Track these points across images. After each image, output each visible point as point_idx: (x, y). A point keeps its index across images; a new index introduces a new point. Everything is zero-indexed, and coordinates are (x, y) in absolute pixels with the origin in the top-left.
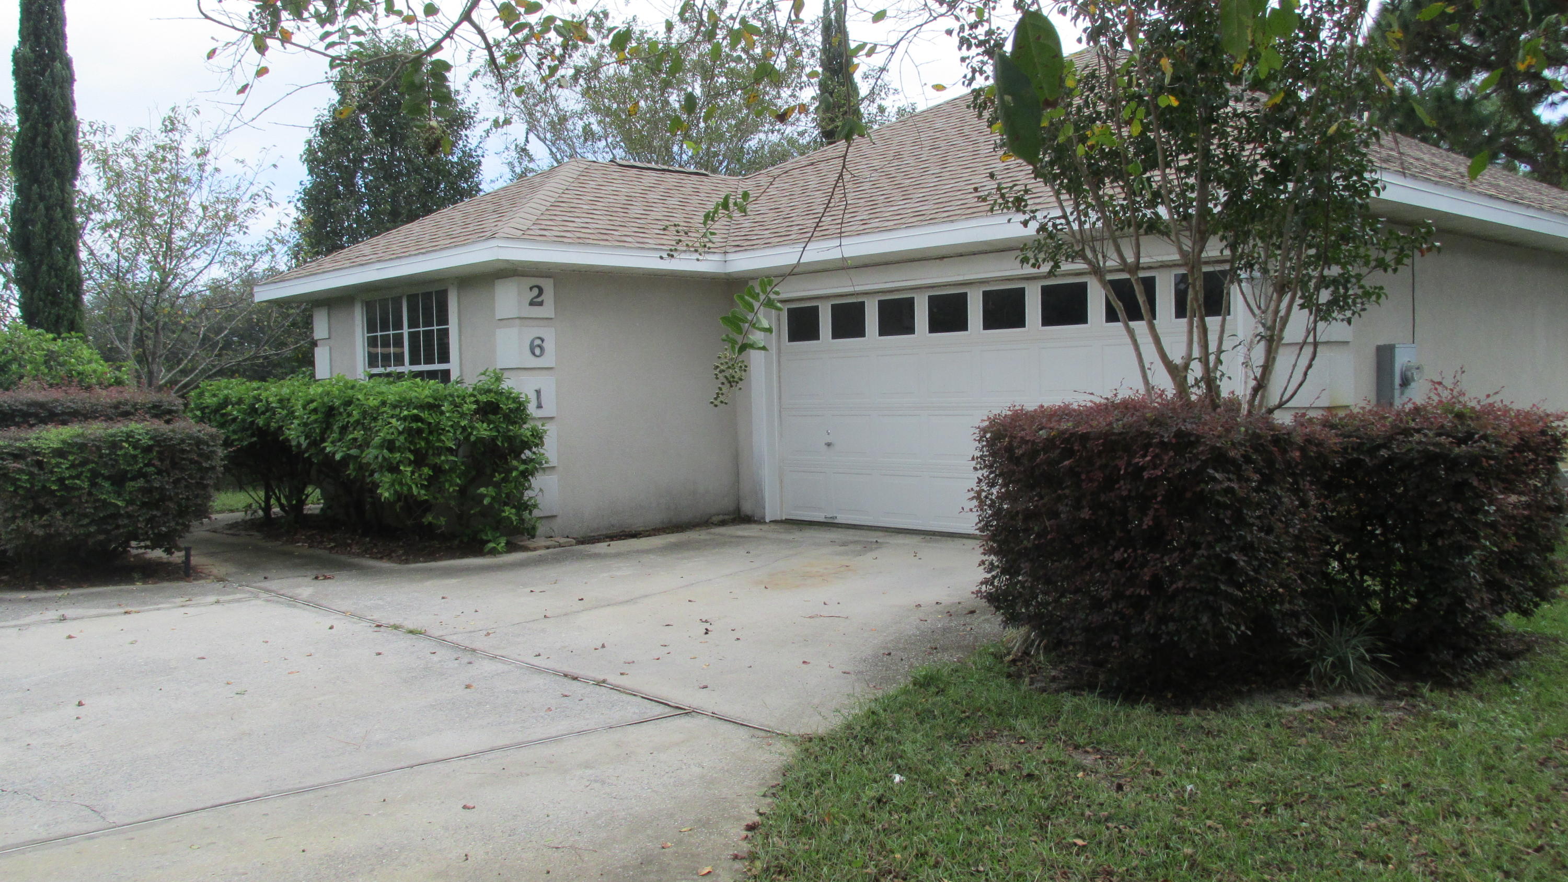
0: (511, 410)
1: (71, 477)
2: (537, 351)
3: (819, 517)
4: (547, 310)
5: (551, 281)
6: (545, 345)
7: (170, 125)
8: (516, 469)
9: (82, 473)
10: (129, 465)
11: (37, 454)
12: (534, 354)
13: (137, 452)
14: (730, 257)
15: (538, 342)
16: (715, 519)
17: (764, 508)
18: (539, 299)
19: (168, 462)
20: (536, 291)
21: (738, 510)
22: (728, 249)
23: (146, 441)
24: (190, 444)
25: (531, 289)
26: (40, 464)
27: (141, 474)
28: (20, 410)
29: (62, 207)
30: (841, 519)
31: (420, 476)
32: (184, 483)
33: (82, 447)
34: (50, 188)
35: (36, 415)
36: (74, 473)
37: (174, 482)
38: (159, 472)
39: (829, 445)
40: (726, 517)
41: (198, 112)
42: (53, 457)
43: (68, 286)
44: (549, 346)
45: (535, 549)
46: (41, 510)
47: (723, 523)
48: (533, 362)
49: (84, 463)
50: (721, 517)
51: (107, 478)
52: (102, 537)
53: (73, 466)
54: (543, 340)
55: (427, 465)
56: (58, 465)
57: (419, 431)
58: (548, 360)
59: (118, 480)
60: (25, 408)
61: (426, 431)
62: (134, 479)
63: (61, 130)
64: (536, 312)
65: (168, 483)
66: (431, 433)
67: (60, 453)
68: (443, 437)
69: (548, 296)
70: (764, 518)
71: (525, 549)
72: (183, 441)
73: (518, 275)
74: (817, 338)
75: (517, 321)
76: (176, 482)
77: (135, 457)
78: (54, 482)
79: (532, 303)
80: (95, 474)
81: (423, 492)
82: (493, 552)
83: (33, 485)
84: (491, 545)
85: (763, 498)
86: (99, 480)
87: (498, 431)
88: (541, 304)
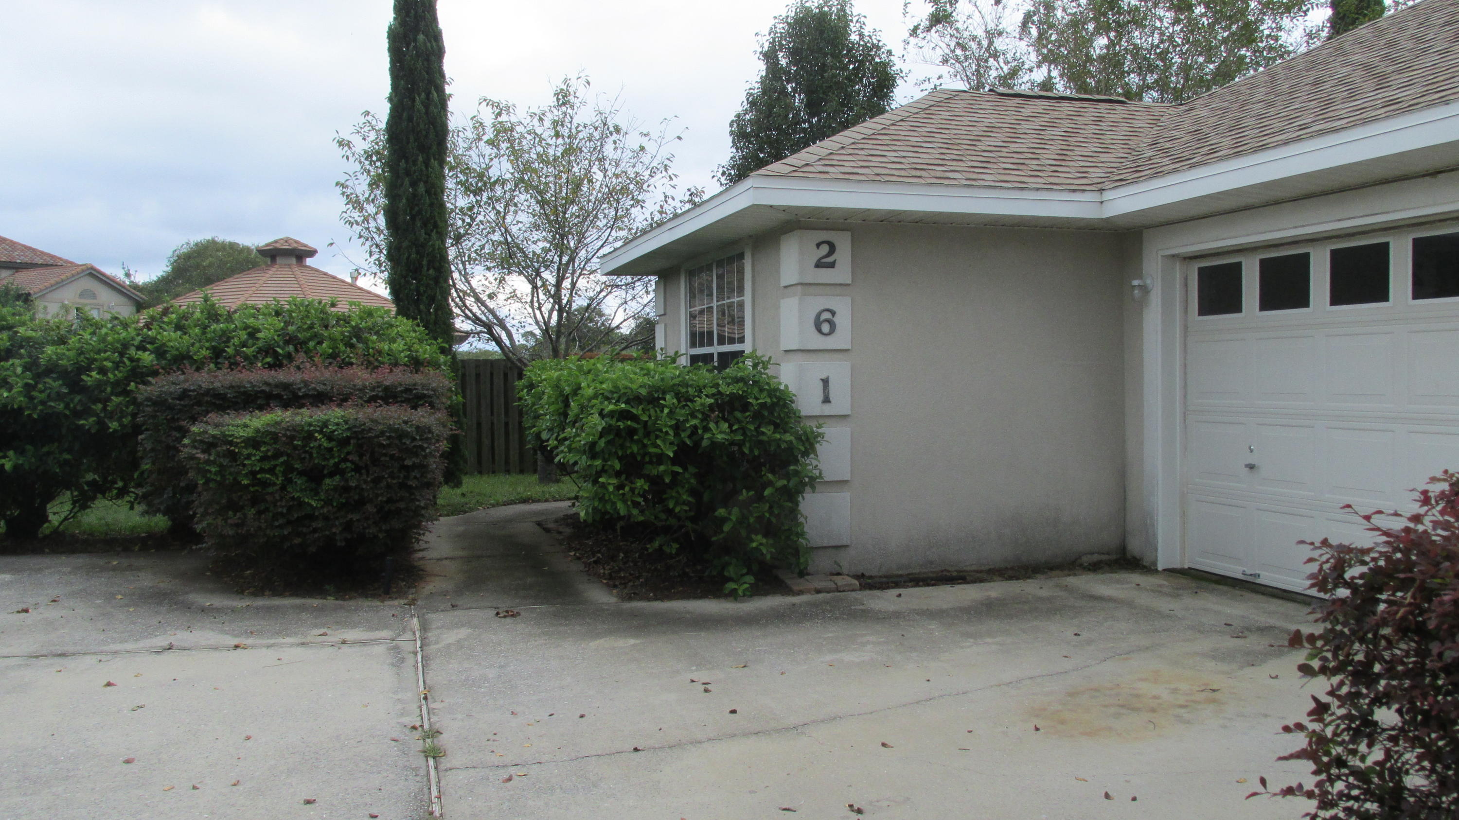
0: (763, 405)
1: (262, 470)
2: (826, 328)
3: (1234, 571)
4: (842, 273)
5: (848, 235)
6: (836, 320)
7: (563, 98)
8: (770, 483)
9: (275, 466)
10: (325, 459)
11: (231, 443)
12: (820, 331)
13: (333, 444)
14: (1108, 195)
15: (826, 315)
16: (1086, 560)
17: (1156, 550)
18: (830, 260)
19: (367, 458)
20: (825, 249)
21: (1123, 549)
22: (1107, 185)
23: (341, 433)
24: (389, 438)
25: (818, 245)
26: (233, 456)
27: (336, 471)
28: (263, 392)
29: (426, 182)
30: (1267, 578)
31: (632, 490)
32: (383, 484)
33: (275, 437)
34: (415, 162)
35: (279, 397)
36: (267, 465)
37: (373, 481)
38: (357, 469)
39: (1251, 467)
40: (1105, 557)
41: (588, 83)
42: (246, 447)
43: (429, 262)
44: (843, 321)
45: (800, 593)
46: (234, 507)
47: (1095, 567)
48: (819, 342)
49: (276, 456)
50: (1096, 558)
51: (301, 473)
52: (297, 541)
53: (263, 459)
54: (833, 313)
55: (640, 476)
56: (248, 457)
57: (631, 432)
58: (842, 339)
59: (315, 476)
60: (267, 389)
61: (641, 432)
62: (331, 475)
63: (422, 103)
64: (825, 276)
65: (366, 482)
66: (647, 434)
67: (253, 442)
68: (659, 442)
69: (843, 255)
70: (1155, 563)
71: (787, 591)
72: (382, 433)
73: (801, 228)
74: (1239, 310)
75: (799, 288)
76: (377, 481)
77: (330, 450)
78: (246, 475)
79: (819, 265)
80: (289, 469)
81: (635, 512)
82: (733, 595)
83: (223, 476)
84: (732, 585)
85: (1155, 535)
86: (293, 476)
87: (744, 434)
88: (832, 265)
